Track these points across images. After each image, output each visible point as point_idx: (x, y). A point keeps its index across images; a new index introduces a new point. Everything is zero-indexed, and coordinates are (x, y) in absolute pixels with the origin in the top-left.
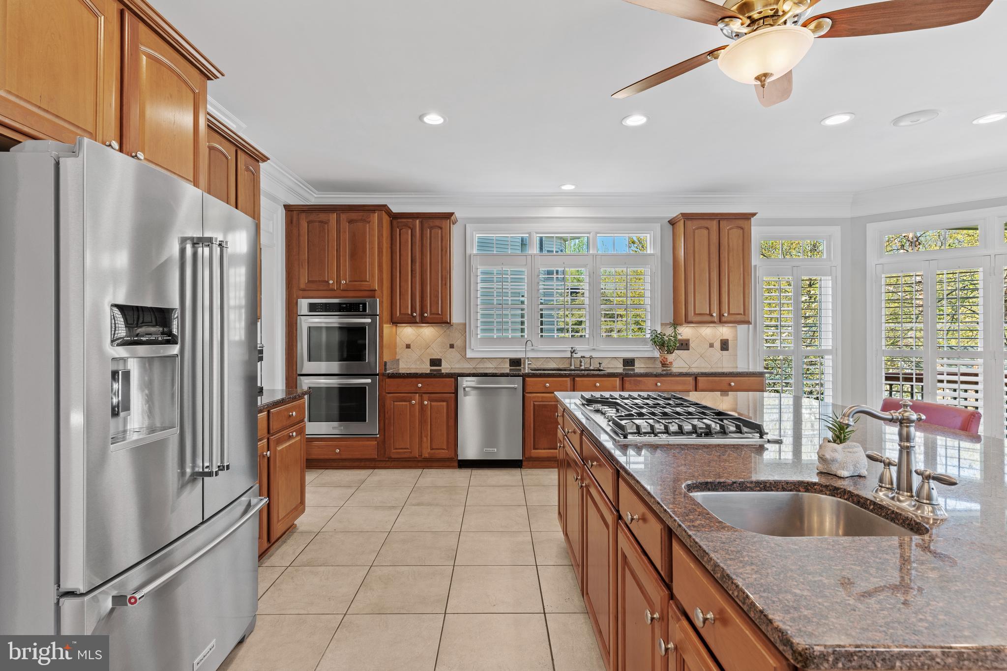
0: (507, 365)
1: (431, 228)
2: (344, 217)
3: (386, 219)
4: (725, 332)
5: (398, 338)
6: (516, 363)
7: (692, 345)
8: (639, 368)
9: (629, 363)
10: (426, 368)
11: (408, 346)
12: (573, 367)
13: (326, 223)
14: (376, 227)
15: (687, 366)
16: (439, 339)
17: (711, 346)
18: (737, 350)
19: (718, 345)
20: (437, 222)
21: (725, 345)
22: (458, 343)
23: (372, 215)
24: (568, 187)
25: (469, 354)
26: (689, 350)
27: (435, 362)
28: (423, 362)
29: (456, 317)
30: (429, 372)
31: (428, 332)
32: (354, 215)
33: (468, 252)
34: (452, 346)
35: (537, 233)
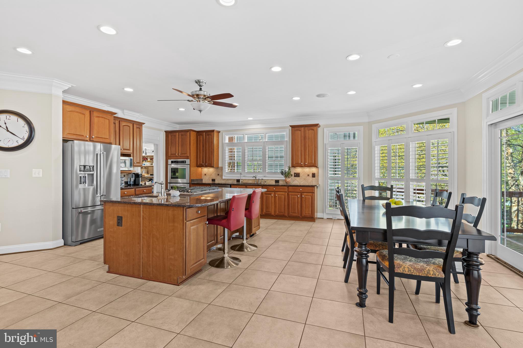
0: (236, 182)
1: (208, 135)
2: (180, 134)
3: (195, 133)
4: (314, 170)
5: (202, 172)
6: (238, 181)
7: (301, 175)
8: (281, 183)
9: (277, 181)
10: (211, 182)
11: (205, 175)
12: (256, 183)
13: (176, 136)
14: (193, 135)
15: (299, 183)
16: (214, 172)
17: (308, 175)
18: (318, 177)
19: (311, 175)
20: (210, 133)
21: (314, 175)
22: (220, 174)
23: (187, 133)
24: (250, 119)
25: (224, 178)
26: (299, 177)
27: (213, 180)
28: (210, 180)
29: (220, 165)
30: (211, 183)
31: (211, 170)
32: (183, 133)
33: (223, 142)
34: (218, 175)
35: (246, 134)
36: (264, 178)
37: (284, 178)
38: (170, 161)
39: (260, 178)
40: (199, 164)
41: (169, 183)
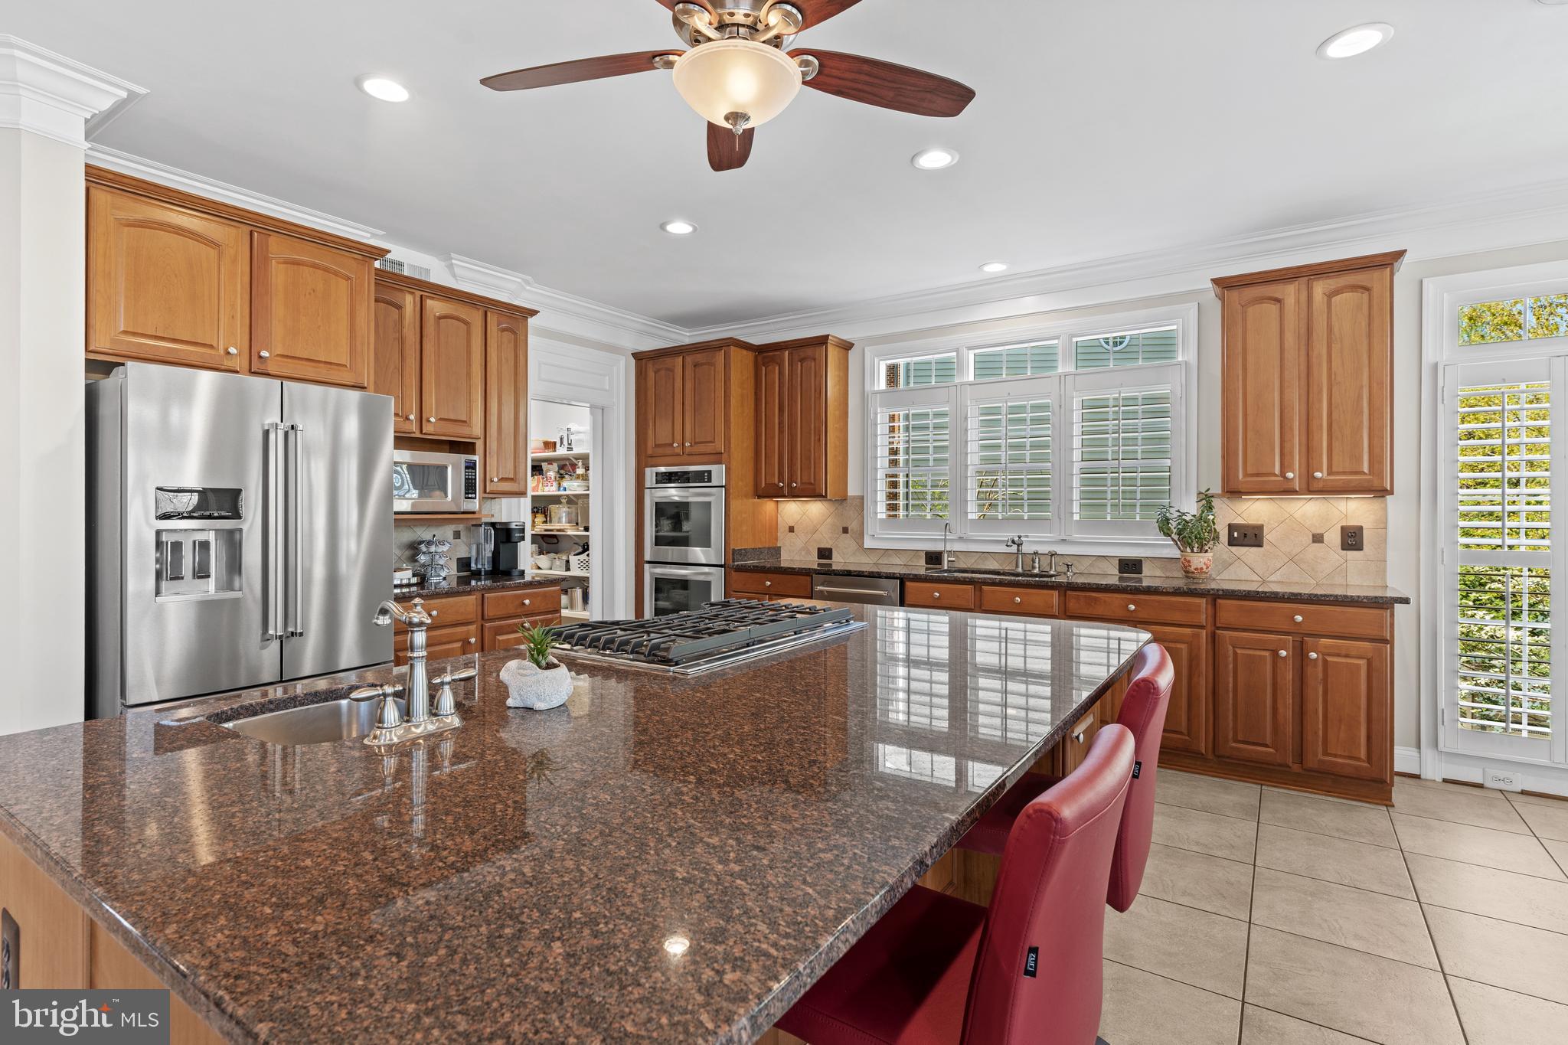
0: (923, 562)
1: (802, 360)
2: (689, 359)
3: (749, 356)
4: (1355, 510)
5: (780, 519)
6: (933, 558)
7: (1268, 536)
8: (1150, 576)
9: (1130, 566)
10: (812, 562)
11: (791, 529)
12: (1020, 570)
13: (671, 370)
14: (741, 365)
15: (1256, 578)
16: (829, 520)
17: (1318, 539)
18: (1386, 548)
19: (1334, 537)
20: (809, 351)
21: (1352, 539)
22: (853, 526)
23: (717, 353)
24: (995, 268)
25: (868, 543)
26: (1262, 546)
27: (825, 553)
28: (808, 552)
29: (852, 490)
30: (816, 567)
31: (815, 509)
32: (699, 357)
33: (868, 388)
34: (845, 530)
35: (970, 348)
36: (1060, 550)
37: (1175, 553)
38: (650, 474)
39: (1043, 549)
40: (763, 485)
41: (649, 562)
